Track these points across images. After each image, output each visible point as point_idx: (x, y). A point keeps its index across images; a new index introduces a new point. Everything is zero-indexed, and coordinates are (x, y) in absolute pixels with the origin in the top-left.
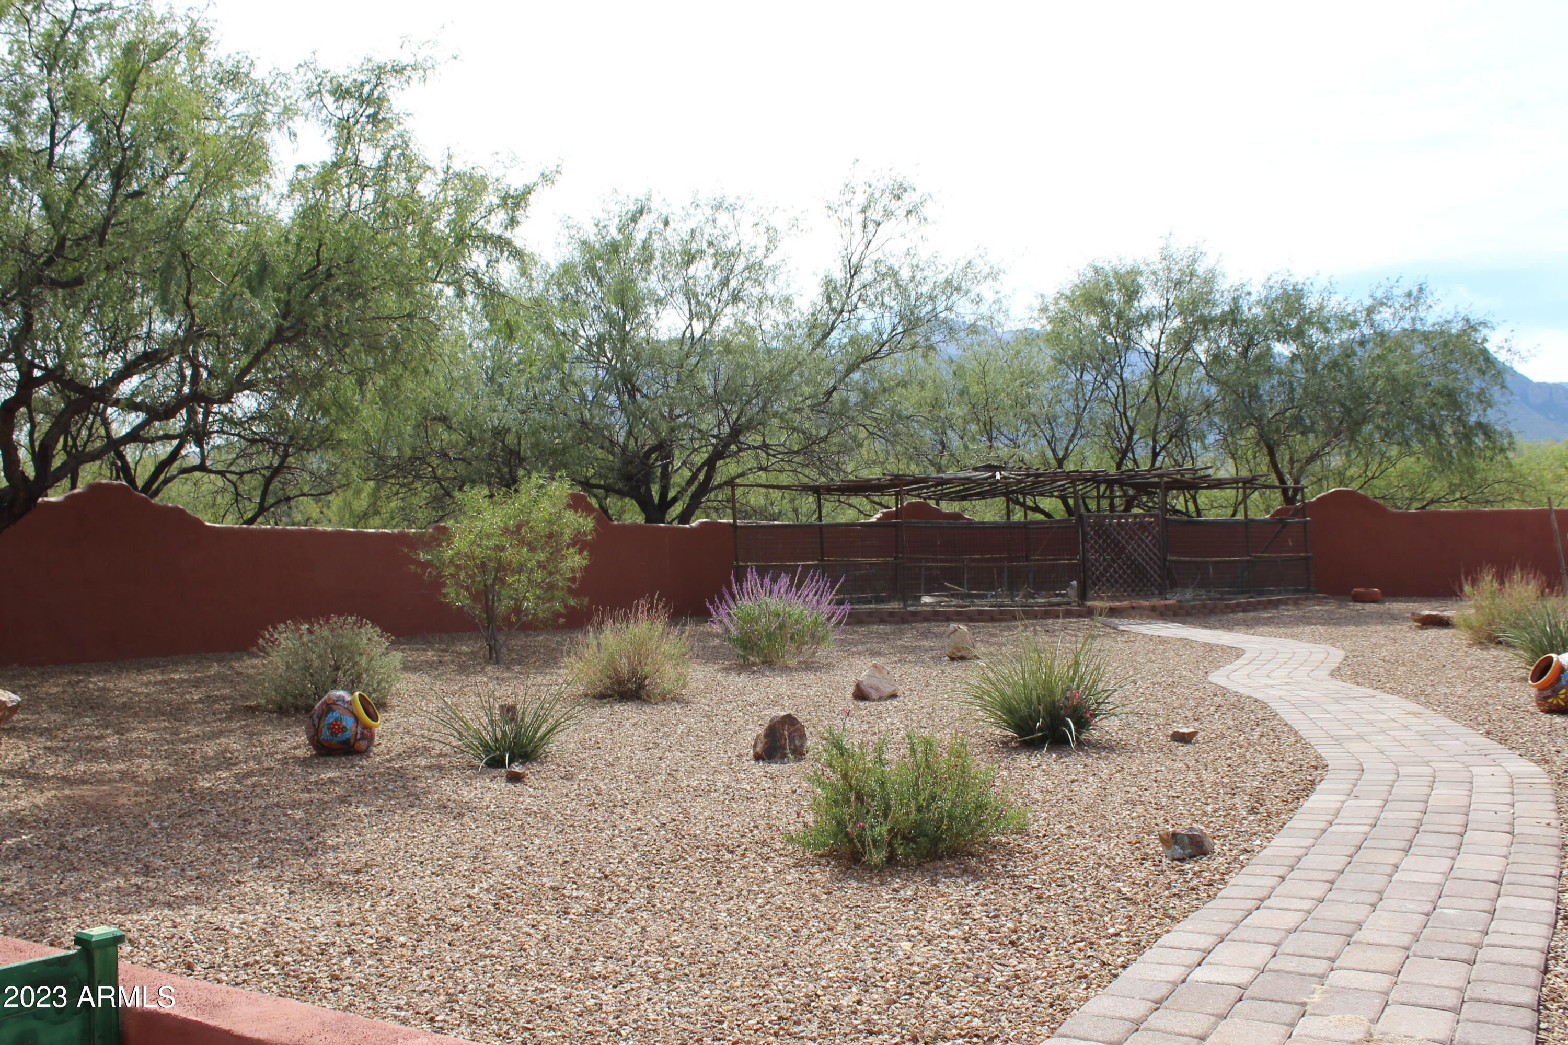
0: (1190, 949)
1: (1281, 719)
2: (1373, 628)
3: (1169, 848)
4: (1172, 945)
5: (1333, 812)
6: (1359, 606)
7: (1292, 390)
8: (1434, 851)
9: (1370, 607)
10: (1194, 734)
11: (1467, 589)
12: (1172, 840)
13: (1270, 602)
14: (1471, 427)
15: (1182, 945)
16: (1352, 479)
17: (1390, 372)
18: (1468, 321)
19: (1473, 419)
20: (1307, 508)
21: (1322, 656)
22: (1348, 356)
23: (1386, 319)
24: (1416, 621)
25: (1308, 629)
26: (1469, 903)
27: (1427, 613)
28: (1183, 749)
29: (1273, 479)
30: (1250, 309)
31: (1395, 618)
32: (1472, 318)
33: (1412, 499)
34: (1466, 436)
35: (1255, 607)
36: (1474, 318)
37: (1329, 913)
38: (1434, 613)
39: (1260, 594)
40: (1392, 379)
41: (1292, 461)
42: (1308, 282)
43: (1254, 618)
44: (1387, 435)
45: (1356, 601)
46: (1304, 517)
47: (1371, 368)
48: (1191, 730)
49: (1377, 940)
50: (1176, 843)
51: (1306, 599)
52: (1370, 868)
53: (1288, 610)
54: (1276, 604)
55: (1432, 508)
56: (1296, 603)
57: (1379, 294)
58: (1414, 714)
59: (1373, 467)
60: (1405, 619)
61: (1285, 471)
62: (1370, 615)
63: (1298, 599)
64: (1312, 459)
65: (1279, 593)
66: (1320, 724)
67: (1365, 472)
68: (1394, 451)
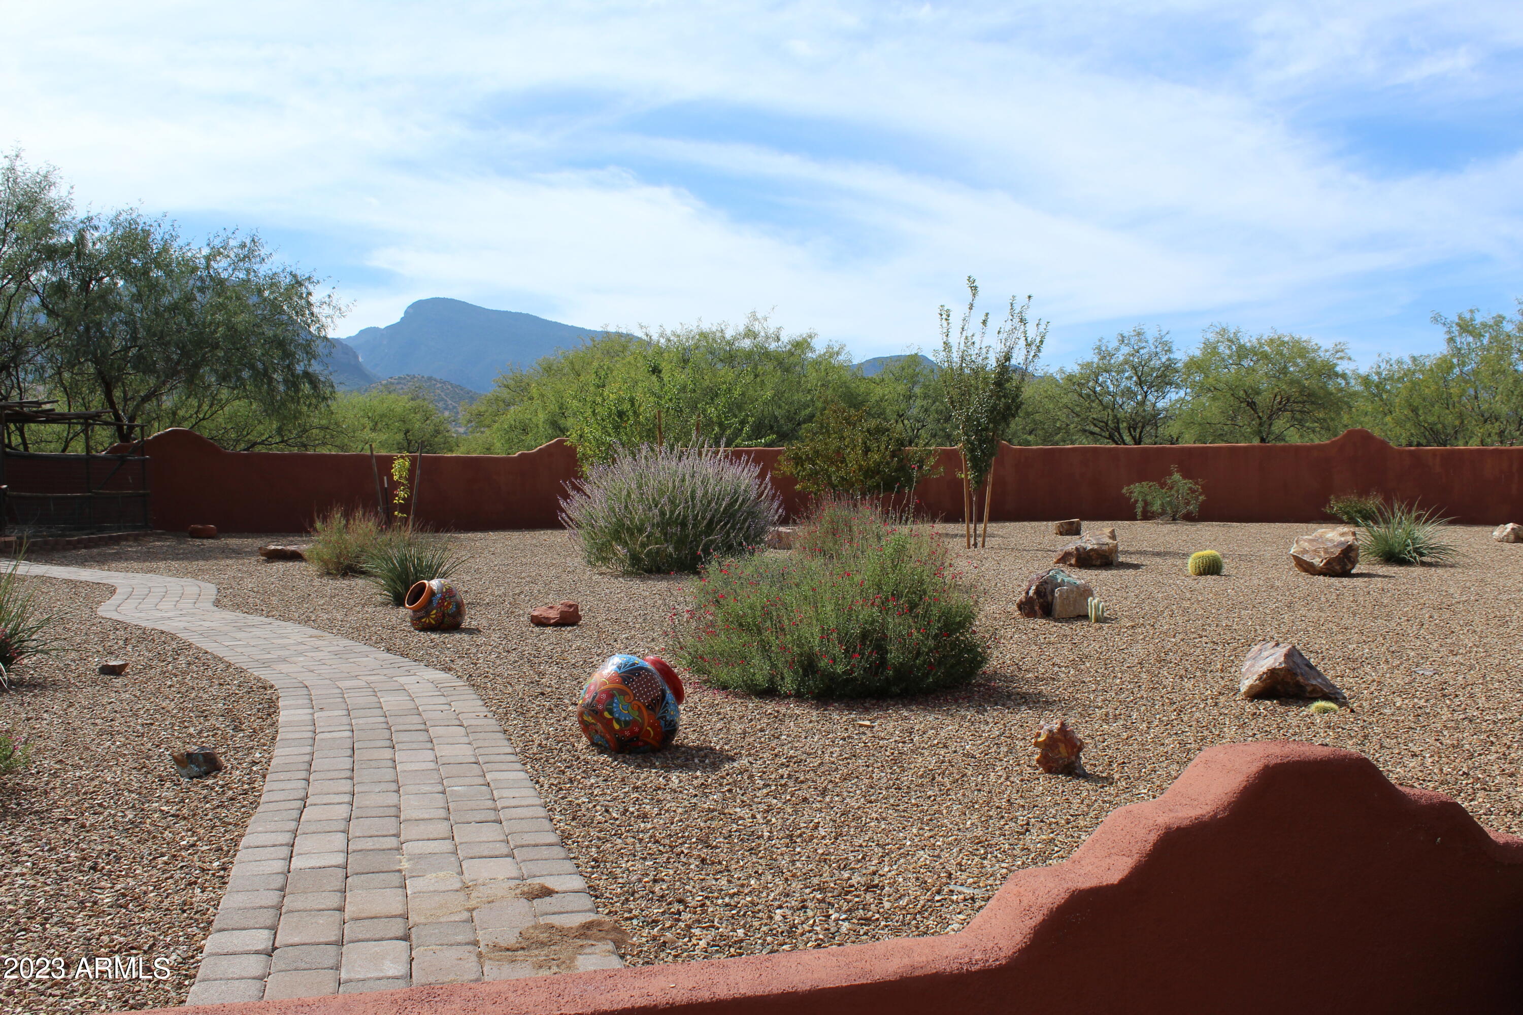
0: (274, 846)
1: (197, 648)
2: (223, 562)
3: (184, 767)
4: (256, 844)
5: (311, 723)
6: (198, 542)
7: (135, 331)
8: (415, 746)
9: (208, 542)
10: (123, 667)
11: (318, 525)
12: (185, 761)
13: (111, 538)
14: (298, 375)
15: (266, 844)
16: (184, 419)
17: (230, 321)
18: (295, 276)
19: (299, 368)
20: (145, 447)
21: (196, 590)
22: (189, 300)
23: (221, 266)
24: (262, 555)
25: (162, 564)
26: (468, 781)
27: (273, 547)
28: (118, 682)
29: (109, 417)
30: (94, 244)
31: (237, 553)
32: (299, 273)
33: (237, 441)
34: (293, 383)
35: (96, 543)
36: (302, 273)
37: (368, 802)
38: (280, 548)
39: (101, 530)
40: (231, 328)
41: (126, 399)
42: (155, 224)
43: (99, 554)
44: (224, 378)
45: (193, 537)
46: (143, 455)
47: (212, 315)
48: (121, 663)
49: (421, 817)
50: (192, 763)
51: (145, 535)
52: (373, 764)
53: (131, 546)
54: (117, 540)
55: (258, 449)
56: (136, 539)
57: (217, 243)
58: (316, 637)
59: (205, 407)
60: (251, 554)
61: (120, 407)
62: (211, 550)
63: (138, 535)
64: (146, 399)
65: (119, 530)
66: (239, 650)
67: (196, 413)
68: (224, 394)
